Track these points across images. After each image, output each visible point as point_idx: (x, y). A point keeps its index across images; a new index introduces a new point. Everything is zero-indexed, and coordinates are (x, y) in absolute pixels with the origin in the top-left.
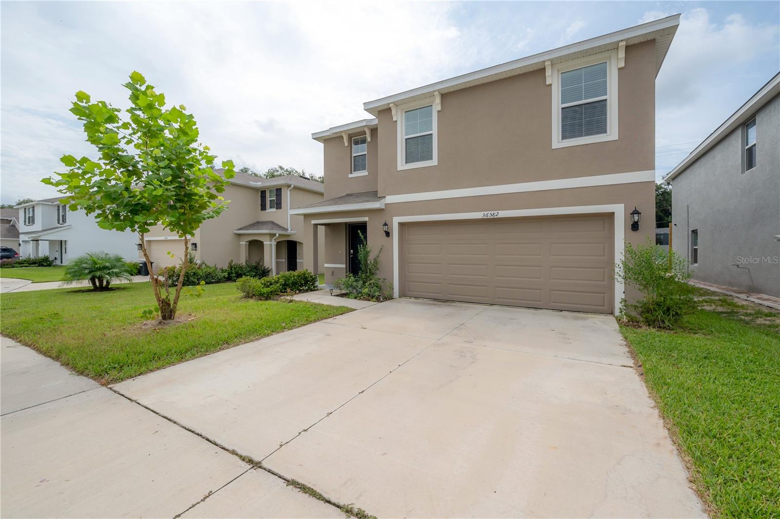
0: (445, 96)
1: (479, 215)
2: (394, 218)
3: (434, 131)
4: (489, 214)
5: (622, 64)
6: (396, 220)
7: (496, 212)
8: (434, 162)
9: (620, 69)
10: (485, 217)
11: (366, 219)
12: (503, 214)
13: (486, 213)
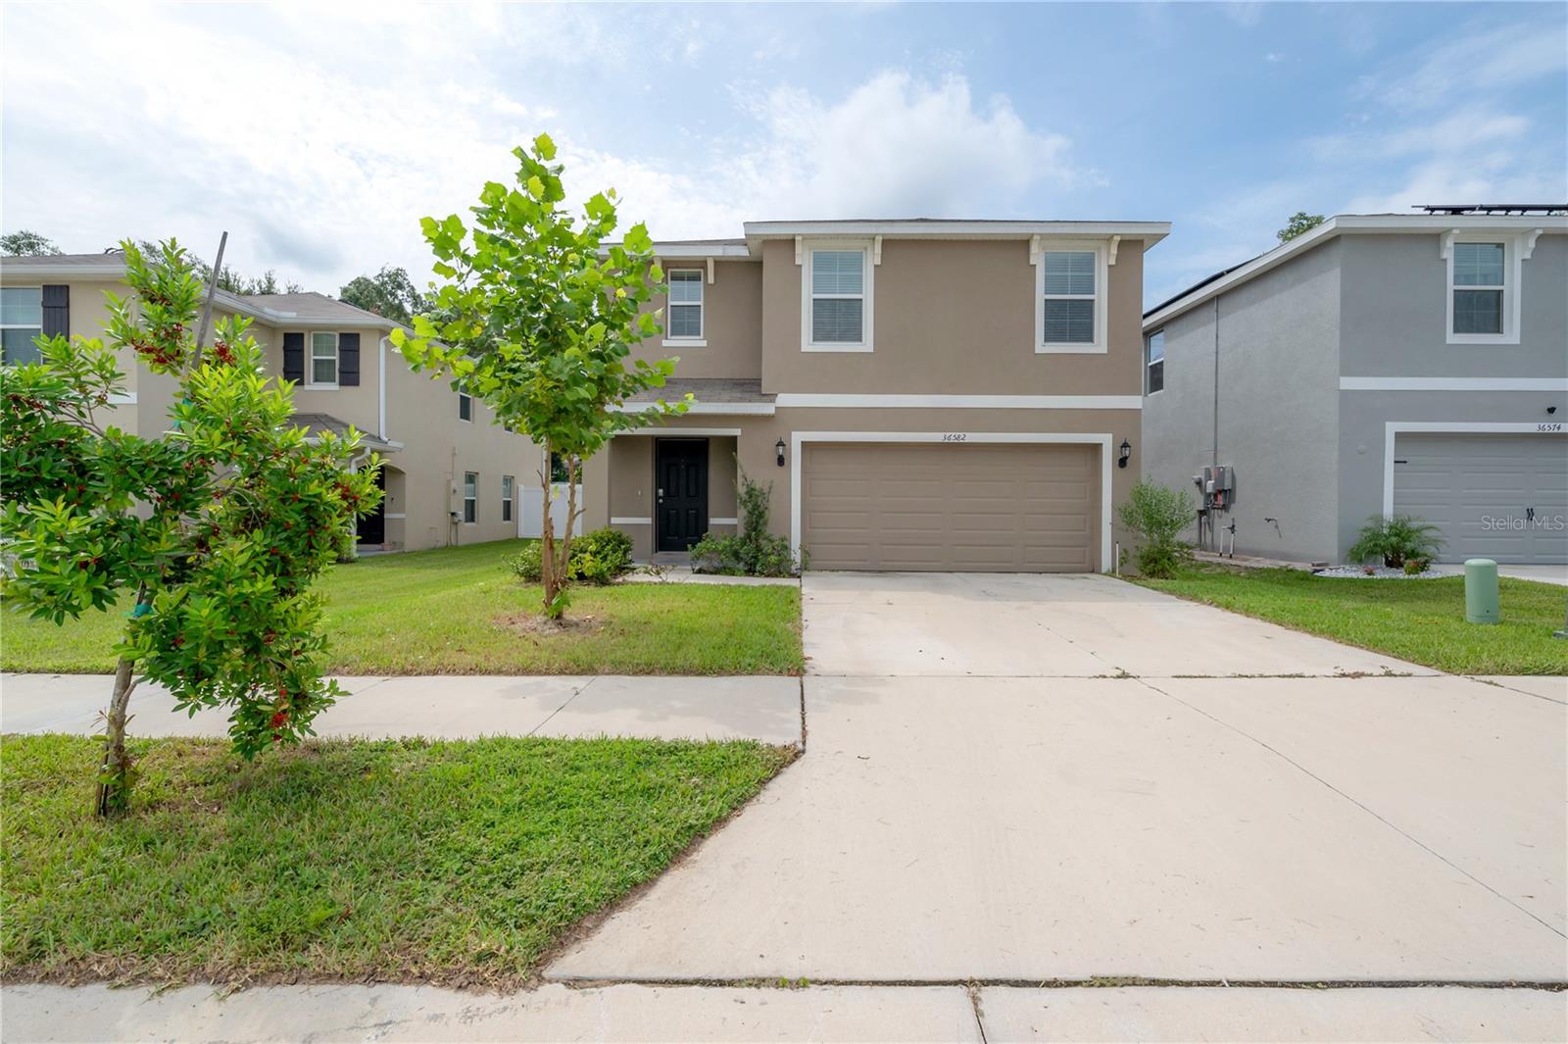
0: (889, 243)
1: (937, 437)
2: (793, 433)
3: (868, 295)
4: (952, 437)
5: (1113, 262)
6: (797, 438)
7: (961, 434)
8: (867, 345)
9: (1110, 266)
10: (946, 441)
11: (737, 432)
12: (972, 437)
13: (948, 434)
